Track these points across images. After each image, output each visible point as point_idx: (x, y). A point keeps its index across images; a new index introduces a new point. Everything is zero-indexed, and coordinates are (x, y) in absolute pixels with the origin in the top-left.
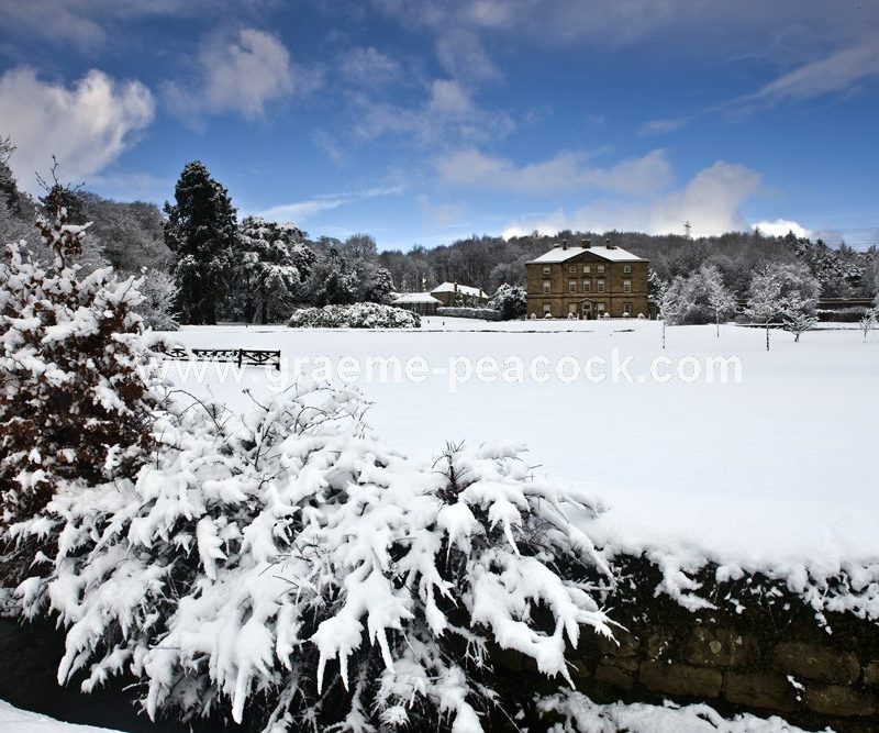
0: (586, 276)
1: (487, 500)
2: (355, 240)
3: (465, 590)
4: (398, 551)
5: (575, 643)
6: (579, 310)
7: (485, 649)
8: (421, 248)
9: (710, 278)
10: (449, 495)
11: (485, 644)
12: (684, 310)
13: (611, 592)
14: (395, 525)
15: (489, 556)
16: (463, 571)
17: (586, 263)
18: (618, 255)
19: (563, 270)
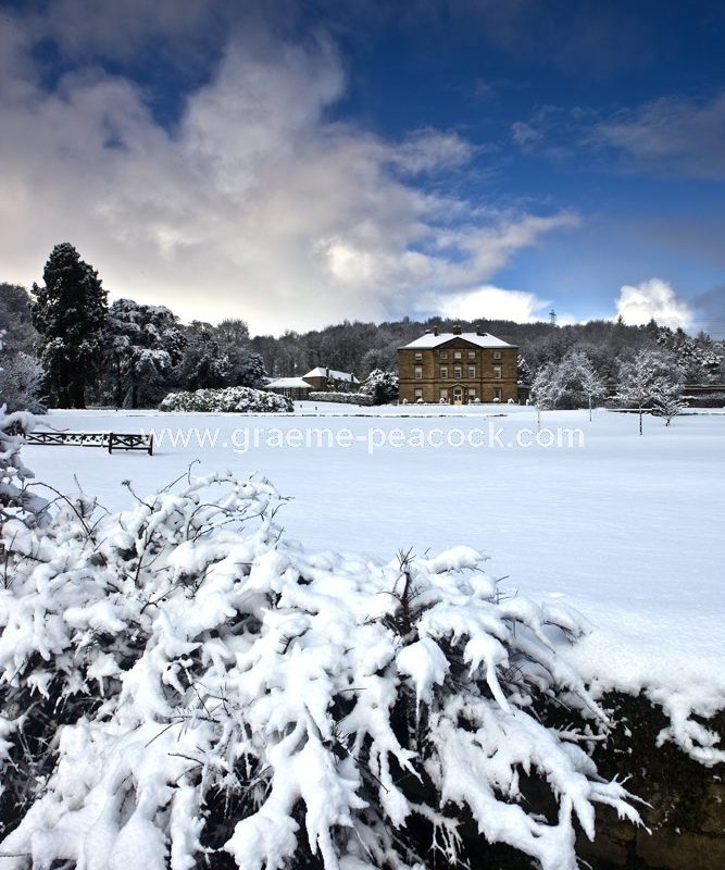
0: (457, 362)
1: (458, 634)
2: (227, 325)
3: (428, 755)
4: (341, 706)
6: (450, 395)
7: (458, 836)
8: (292, 334)
11: (457, 828)
12: (555, 395)
13: (600, 743)
14: (334, 672)
15: (454, 704)
16: (424, 728)
17: (457, 349)
18: (489, 341)
19: (435, 355)
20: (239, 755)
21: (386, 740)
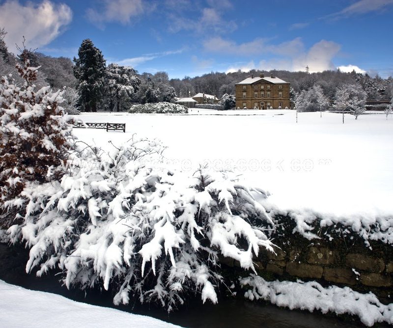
0: (262, 90)
1: (217, 190)
2: (158, 74)
3: (208, 231)
4: (178, 213)
5: (257, 254)
6: (259, 105)
7: (217, 257)
8: (188, 78)
9: (317, 91)
10: (201, 188)
11: (217, 254)
12: (306, 105)
13: (273, 231)
14: (177, 201)
15: (218, 215)
16: (207, 222)
17: (262, 84)
18: (277, 80)
19: (252, 87)
20: (145, 227)
21: (193, 224)
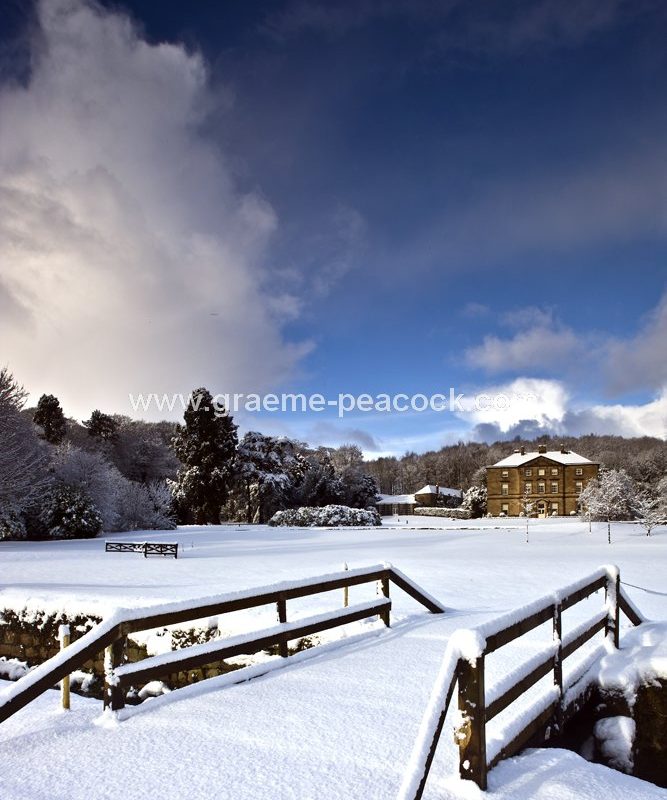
0: (540, 479)
2: (344, 449)
6: (534, 509)
8: (413, 455)
17: (541, 467)
19: (521, 473)
